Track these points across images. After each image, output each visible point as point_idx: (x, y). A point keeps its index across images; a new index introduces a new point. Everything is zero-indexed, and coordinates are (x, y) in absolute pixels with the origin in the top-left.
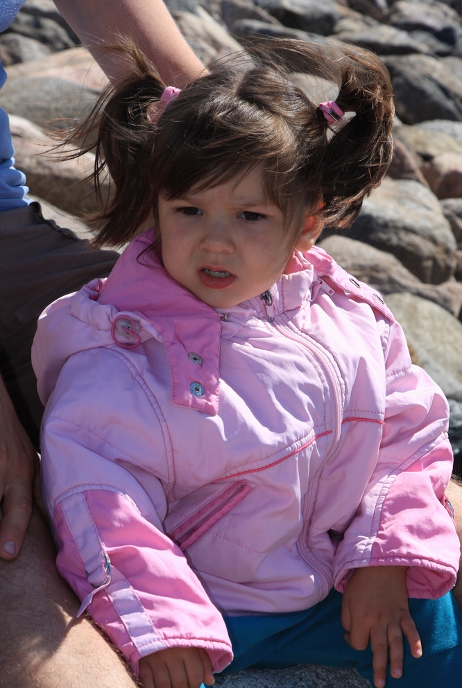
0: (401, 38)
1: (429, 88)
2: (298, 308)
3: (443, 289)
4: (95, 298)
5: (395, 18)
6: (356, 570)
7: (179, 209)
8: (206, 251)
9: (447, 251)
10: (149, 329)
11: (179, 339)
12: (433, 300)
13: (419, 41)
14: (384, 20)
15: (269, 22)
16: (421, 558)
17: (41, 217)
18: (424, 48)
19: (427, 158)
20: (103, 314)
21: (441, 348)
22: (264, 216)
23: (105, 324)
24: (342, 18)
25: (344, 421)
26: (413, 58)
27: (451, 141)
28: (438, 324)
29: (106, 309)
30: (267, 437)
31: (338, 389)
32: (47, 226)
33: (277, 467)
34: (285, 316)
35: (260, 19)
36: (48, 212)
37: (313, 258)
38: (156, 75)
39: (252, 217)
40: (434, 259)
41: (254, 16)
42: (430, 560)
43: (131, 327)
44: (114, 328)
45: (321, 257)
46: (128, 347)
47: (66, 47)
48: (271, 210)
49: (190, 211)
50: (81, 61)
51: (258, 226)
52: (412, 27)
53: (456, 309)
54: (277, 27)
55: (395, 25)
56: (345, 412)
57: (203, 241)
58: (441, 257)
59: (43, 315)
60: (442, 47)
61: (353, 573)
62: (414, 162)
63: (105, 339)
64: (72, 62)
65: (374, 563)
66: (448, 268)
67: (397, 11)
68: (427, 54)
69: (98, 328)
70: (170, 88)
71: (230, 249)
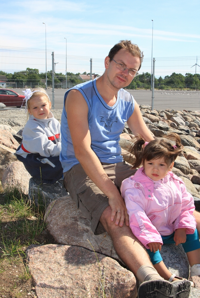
0: (180, 132)
1: (185, 140)
2: (167, 182)
3: (188, 175)
4: (132, 179)
5: (179, 128)
6: (177, 229)
7: (149, 163)
8: (154, 171)
9: (189, 169)
10: (141, 185)
11: (146, 187)
12: (187, 177)
13: (183, 132)
14: (177, 129)
15: (157, 129)
16: (187, 226)
17: (125, 164)
18: (184, 134)
19: (185, 152)
20: (133, 182)
21: (188, 186)
22: (164, 165)
23: (133, 184)
24: (170, 128)
25: (174, 203)
26: (182, 135)
27: (189, 149)
28: (188, 182)
29: (134, 181)
30: (160, 205)
31: (173, 198)
32: (126, 165)
33: (161, 212)
34: (165, 182)
35: (156, 128)
36: (126, 163)
37: (170, 173)
38: (144, 140)
39: (162, 165)
40: (187, 170)
41: (155, 128)
42: (189, 227)
43: (138, 185)
44: (135, 184)
45: (171, 173)
46: (138, 188)
47: (123, 133)
48: (165, 164)
49: (151, 164)
50: (125, 135)
51: (163, 167)
52: (181, 130)
53: (191, 179)
54: (159, 130)
55: (179, 129)
56: (174, 202)
57: (153, 169)
58: (188, 170)
59: (123, 182)
60: (187, 133)
61: (176, 230)
62: (182, 153)
63: (133, 186)
64: (124, 135)
65: (179, 228)
66: (189, 172)
67: (179, 127)
68: (184, 135)
69: (132, 184)
70: (146, 142)
71: (158, 171)
